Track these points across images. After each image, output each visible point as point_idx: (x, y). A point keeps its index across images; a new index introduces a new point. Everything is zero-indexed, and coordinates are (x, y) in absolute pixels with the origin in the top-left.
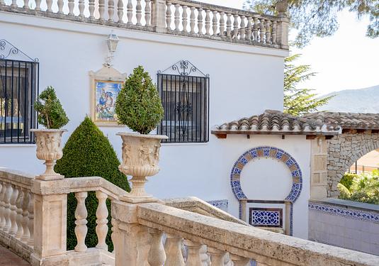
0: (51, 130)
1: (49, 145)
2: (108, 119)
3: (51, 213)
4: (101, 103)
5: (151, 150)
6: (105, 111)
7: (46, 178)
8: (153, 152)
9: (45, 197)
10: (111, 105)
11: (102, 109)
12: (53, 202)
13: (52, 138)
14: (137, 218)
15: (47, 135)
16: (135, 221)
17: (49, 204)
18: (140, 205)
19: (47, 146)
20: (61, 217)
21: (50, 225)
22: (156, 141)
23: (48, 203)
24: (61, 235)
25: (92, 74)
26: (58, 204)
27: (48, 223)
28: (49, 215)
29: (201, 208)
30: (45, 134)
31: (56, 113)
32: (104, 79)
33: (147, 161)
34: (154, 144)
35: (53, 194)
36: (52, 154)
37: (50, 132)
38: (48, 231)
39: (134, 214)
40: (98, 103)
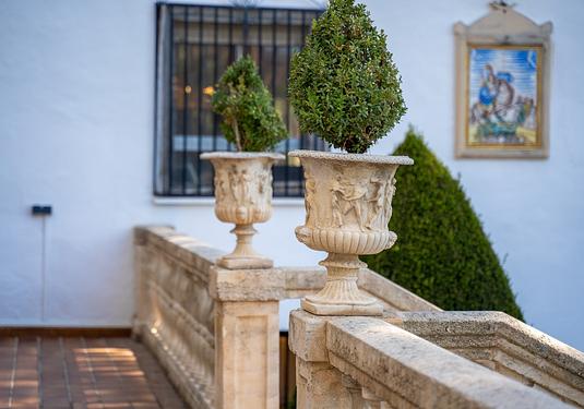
0: (241, 155)
1: (236, 188)
2: (501, 140)
3: (243, 344)
4: (484, 100)
5: (361, 190)
6: (493, 118)
7: (231, 263)
8: (368, 196)
9: (227, 307)
10: (508, 105)
11: (485, 115)
12: (248, 317)
13: (244, 172)
14: (327, 352)
15: (233, 165)
16: (320, 357)
17: (239, 323)
18: (333, 321)
19: (232, 191)
20: (265, 353)
21: (241, 371)
22: (374, 170)
23: (234, 319)
24: (265, 395)
25: (461, 30)
26: (258, 323)
27: (236, 365)
28: (238, 345)
29: (511, 341)
30: (228, 165)
31: (251, 117)
32: (490, 41)
33: (351, 217)
34: (370, 176)
35: (246, 301)
36: (243, 209)
37: (239, 160)
38: (236, 384)
39: (317, 340)
40: (474, 99)
